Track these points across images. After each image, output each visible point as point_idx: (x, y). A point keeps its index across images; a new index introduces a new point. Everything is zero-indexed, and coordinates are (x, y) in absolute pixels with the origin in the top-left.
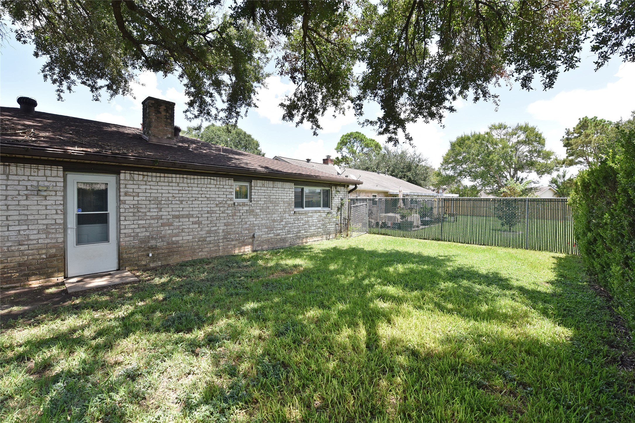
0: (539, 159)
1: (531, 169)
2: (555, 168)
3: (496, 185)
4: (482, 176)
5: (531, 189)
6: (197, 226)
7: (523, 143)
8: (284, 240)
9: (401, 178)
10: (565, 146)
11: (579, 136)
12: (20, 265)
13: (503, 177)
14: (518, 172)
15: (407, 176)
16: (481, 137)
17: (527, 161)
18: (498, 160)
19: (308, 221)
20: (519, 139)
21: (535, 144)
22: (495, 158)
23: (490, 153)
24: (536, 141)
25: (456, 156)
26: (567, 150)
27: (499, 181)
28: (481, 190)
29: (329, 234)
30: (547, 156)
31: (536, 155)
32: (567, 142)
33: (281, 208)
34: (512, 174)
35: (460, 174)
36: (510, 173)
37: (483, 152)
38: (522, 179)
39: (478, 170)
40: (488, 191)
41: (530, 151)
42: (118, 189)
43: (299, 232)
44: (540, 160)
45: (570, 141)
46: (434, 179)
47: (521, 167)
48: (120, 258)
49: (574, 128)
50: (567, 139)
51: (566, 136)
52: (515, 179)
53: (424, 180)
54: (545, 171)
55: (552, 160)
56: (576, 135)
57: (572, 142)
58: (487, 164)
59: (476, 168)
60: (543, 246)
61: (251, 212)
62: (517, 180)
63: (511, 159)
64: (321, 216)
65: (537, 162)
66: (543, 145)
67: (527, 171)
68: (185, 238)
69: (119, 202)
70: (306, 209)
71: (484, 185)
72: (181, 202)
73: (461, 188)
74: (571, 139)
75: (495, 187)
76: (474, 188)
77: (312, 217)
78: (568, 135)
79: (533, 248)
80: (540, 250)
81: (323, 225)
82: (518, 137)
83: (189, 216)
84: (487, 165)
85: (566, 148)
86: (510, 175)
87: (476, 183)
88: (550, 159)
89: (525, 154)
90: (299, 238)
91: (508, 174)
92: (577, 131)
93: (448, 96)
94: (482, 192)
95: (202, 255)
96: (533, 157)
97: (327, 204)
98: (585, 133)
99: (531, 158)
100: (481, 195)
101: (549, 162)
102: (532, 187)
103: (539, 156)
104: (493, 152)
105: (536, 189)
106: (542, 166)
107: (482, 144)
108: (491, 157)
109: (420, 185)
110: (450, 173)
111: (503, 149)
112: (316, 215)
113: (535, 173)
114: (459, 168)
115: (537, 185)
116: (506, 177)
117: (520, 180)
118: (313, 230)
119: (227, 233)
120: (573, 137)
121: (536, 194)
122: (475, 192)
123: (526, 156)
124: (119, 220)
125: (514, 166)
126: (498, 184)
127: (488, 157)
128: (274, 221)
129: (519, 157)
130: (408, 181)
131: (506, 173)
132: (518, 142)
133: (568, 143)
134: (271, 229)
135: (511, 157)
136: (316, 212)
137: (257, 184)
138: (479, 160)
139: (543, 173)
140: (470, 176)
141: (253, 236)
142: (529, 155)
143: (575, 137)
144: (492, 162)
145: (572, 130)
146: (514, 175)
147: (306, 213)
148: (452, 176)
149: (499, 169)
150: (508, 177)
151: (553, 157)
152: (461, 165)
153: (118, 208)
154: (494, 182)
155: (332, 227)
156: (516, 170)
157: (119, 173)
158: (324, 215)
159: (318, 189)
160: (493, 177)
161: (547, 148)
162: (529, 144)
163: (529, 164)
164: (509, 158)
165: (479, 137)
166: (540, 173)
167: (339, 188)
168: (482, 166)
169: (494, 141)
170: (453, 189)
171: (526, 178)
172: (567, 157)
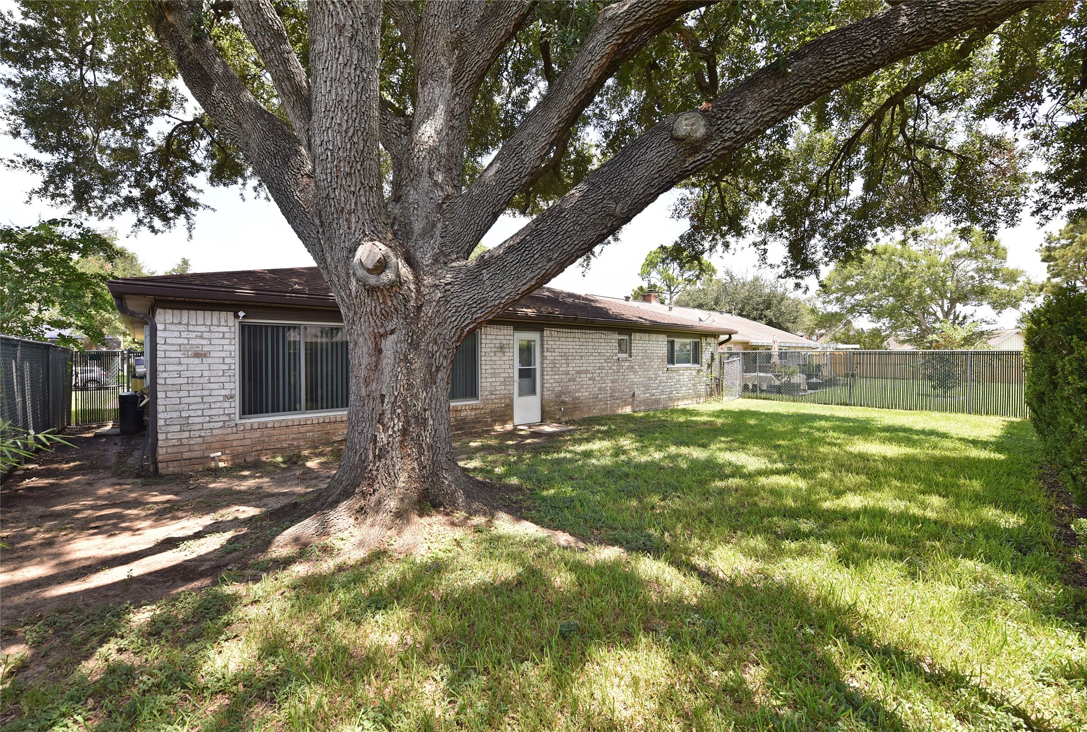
0: (996, 282)
1: (982, 300)
2: (1026, 298)
3: (917, 327)
4: (891, 313)
5: (982, 333)
6: (591, 382)
7: (964, 256)
8: (657, 401)
9: (754, 319)
10: (1044, 260)
11: (1071, 243)
12: (492, 411)
13: (929, 314)
14: (958, 305)
15: (765, 317)
16: (890, 250)
17: (973, 286)
18: (920, 287)
19: (679, 380)
20: (958, 250)
21: (989, 258)
22: (914, 284)
23: (905, 276)
24: (989, 253)
25: (845, 282)
26: (1048, 267)
27: (922, 321)
28: (888, 336)
29: (700, 397)
30: (1011, 277)
31: (990, 276)
32: (1047, 253)
33: (656, 364)
34: (946, 309)
35: (852, 310)
36: (942, 307)
37: (893, 274)
38: (965, 318)
39: (884, 302)
40: (901, 338)
41: (979, 270)
42: (542, 345)
43: (671, 393)
44: (997, 284)
45: (1053, 254)
46: (808, 320)
47: (963, 298)
48: (543, 412)
49: (1060, 231)
50: (1049, 249)
51: (1046, 244)
52: (952, 317)
53: (794, 323)
54: (1008, 303)
55: (1020, 284)
56: (1063, 242)
57: (1056, 254)
58: (900, 292)
59: (880, 300)
60: (992, 408)
61: (631, 368)
62: (956, 318)
63: (944, 285)
64: (691, 374)
65: (992, 288)
66: (1004, 259)
67: (974, 303)
68: (583, 394)
69: (543, 357)
70: (677, 365)
71: (894, 328)
72: (582, 356)
73: (852, 333)
74: (1055, 249)
75: (914, 330)
76: (876, 333)
77: (683, 375)
78: (1050, 243)
79: (978, 412)
80: (987, 414)
81: (694, 385)
82: (956, 248)
83: (587, 372)
84: (900, 295)
85: (1046, 264)
86: (942, 310)
87: (880, 324)
88: (1016, 282)
89: (969, 274)
90: (671, 399)
91: (939, 309)
92: (1066, 236)
93: (870, 238)
94: (891, 340)
95: (595, 412)
96: (984, 280)
97: (696, 360)
98: (1081, 238)
99: (981, 282)
100: (888, 344)
101: (1015, 288)
102: (984, 329)
103: (996, 277)
104: (911, 273)
105: (990, 334)
106: (1001, 295)
107: (890, 260)
108: (907, 282)
109: (787, 330)
110: (834, 308)
111: (929, 268)
112: (687, 373)
113: (989, 307)
114: (849, 301)
115: (993, 327)
116: (935, 314)
117: (961, 319)
118: (683, 391)
119: (613, 391)
120: (1058, 245)
121: (990, 342)
122: (879, 340)
123: (972, 278)
124: (542, 375)
125: (949, 295)
126: (919, 325)
127: (903, 282)
128: (650, 379)
129: (958, 281)
130: (768, 324)
131: (934, 307)
132: (957, 256)
133: (1049, 256)
134: (647, 388)
135: (944, 282)
136: (687, 369)
137: (636, 336)
138: (885, 286)
139: (1003, 306)
140: (869, 312)
141: (634, 395)
142: (976, 276)
143: (1064, 247)
144: (909, 290)
145: (1056, 234)
146: (950, 309)
147: (677, 370)
148: (836, 313)
149: (922, 301)
150: (940, 315)
151: (1022, 279)
152: (853, 296)
153: (542, 363)
154: (913, 322)
155: (702, 388)
156: (953, 302)
157: (542, 331)
158: (694, 373)
159: (688, 341)
160: (912, 314)
161: (1011, 264)
162: (976, 258)
163: (977, 292)
164: (939, 283)
165: (886, 250)
166: (999, 306)
167: (709, 340)
168: (890, 296)
169: (913, 256)
170: (838, 335)
171: (972, 315)
172: (1049, 279)
